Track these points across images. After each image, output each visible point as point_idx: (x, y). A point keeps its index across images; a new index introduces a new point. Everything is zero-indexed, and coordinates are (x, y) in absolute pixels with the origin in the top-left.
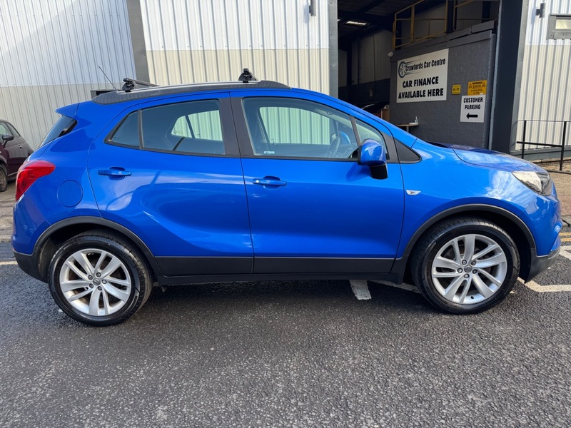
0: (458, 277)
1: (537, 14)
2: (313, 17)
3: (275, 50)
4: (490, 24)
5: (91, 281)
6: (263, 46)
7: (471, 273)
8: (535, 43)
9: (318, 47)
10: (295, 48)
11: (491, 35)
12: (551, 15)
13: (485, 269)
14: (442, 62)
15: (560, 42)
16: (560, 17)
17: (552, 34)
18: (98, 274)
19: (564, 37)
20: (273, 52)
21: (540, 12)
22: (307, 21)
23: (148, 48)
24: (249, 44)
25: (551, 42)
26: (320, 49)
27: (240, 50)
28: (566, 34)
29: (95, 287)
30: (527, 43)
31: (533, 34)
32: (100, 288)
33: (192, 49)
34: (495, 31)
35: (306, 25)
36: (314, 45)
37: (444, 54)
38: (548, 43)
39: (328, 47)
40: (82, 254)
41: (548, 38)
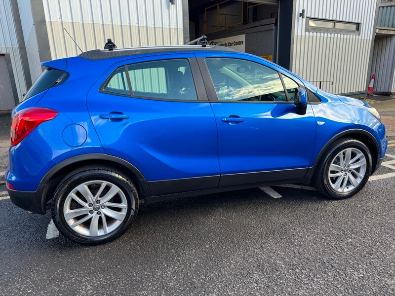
0: (341, 176)
1: (300, 16)
2: (172, 5)
3: (147, 27)
4: (273, 20)
5: (91, 208)
6: (138, 23)
7: (347, 173)
8: (299, 34)
9: (176, 27)
10: (161, 26)
11: (274, 27)
12: (307, 17)
13: (354, 169)
14: (241, 43)
15: (311, 33)
16: (312, 19)
17: (308, 29)
18: (98, 202)
19: (313, 31)
20: (145, 28)
21: (302, 15)
22: (168, 8)
23: (47, 19)
24: (128, 21)
25: (307, 33)
26: (177, 29)
27: (121, 26)
28: (314, 29)
29: (95, 212)
30: (295, 34)
31: (298, 27)
32: (99, 213)
33: (84, 22)
34: (276, 25)
35: (167, 11)
36: (173, 26)
37: (242, 38)
38: (305, 34)
39: (182, 28)
40: (85, 186)
41: (305, 31)
